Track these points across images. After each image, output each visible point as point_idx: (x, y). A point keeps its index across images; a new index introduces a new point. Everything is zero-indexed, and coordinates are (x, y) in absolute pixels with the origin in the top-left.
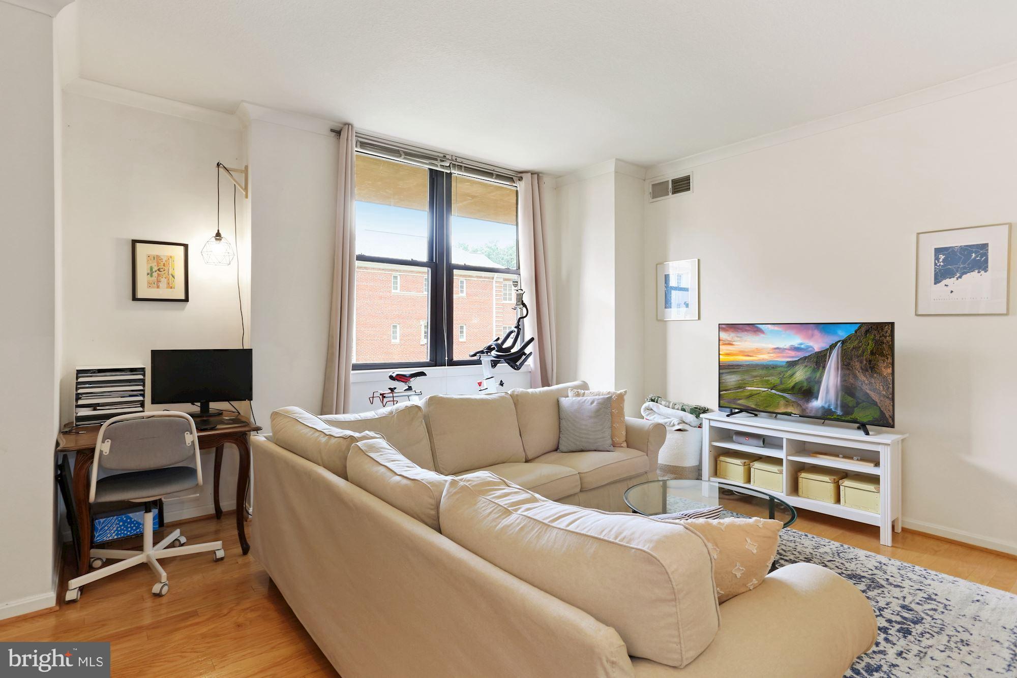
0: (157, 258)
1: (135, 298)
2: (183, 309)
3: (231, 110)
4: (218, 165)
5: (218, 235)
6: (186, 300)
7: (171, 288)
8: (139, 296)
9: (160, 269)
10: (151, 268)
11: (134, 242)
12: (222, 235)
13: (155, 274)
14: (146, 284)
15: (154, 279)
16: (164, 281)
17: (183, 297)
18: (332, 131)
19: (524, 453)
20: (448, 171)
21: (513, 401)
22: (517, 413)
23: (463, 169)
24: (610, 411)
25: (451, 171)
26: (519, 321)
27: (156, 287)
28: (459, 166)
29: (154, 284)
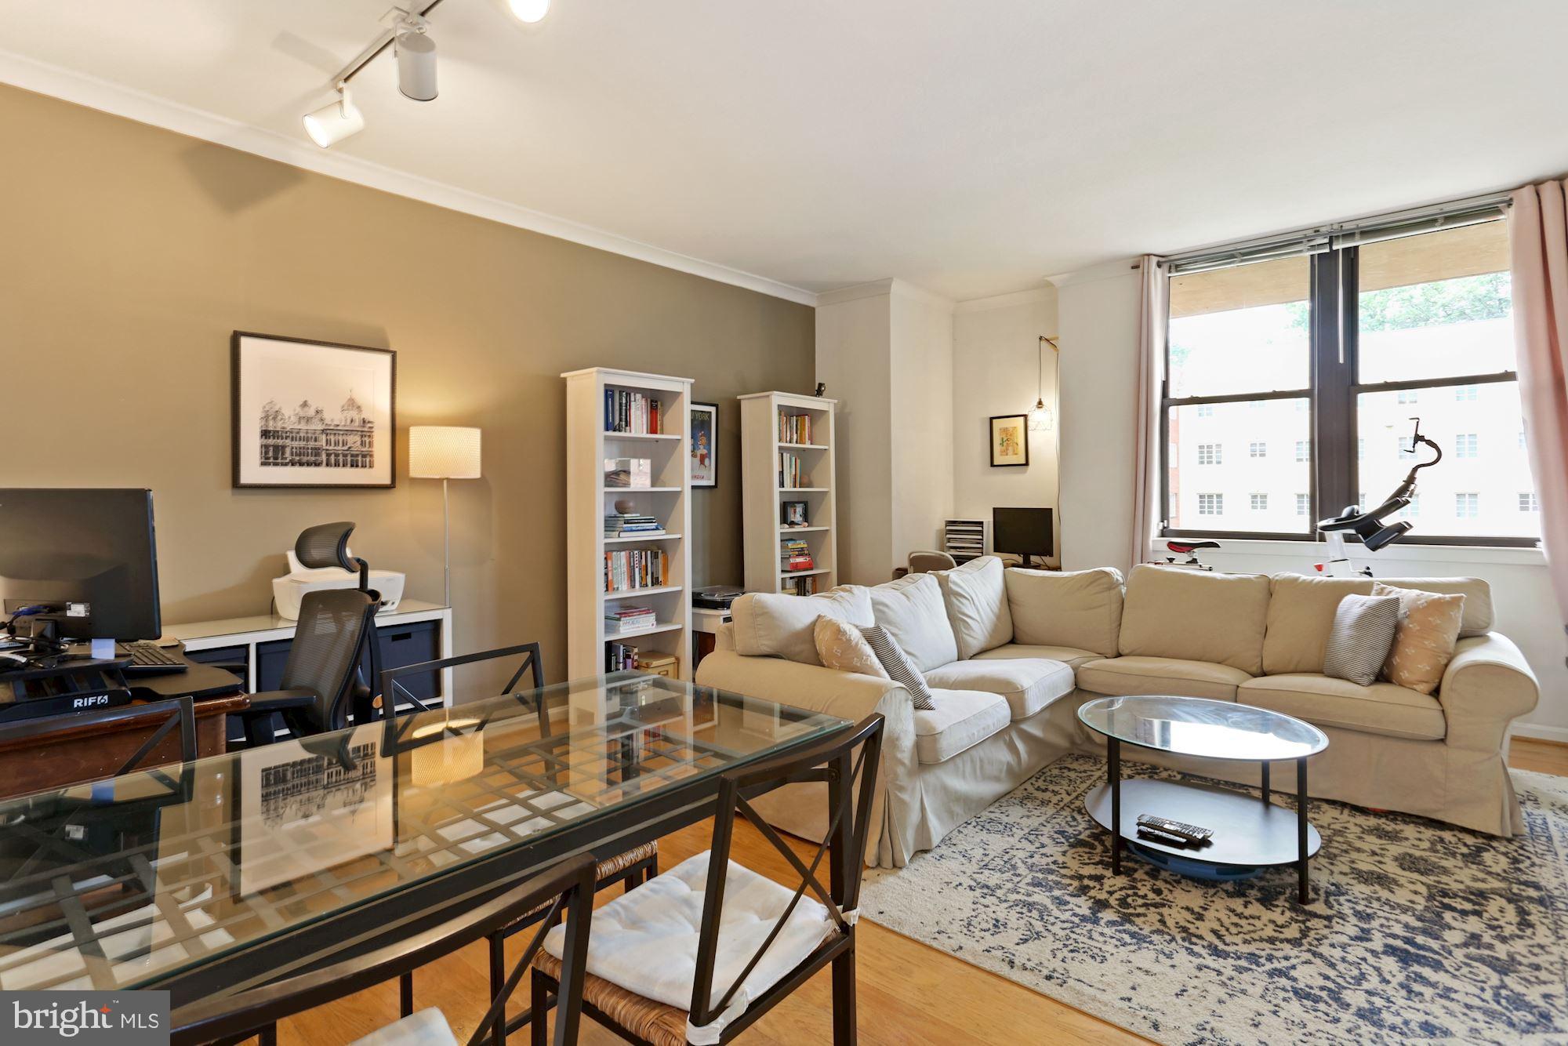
0: (1005, 430)
1: (992, 465)
2: (1025, 472)
3: (1045, 286)
4: (1041, 338)
5: (1040, 403)
6: (1027, 464)
7: (1016, 454)
8: (995, 463)
9: (1008, 440)
10: (1003, 439)
11: (992, 419)
12: (1043, 403)
13: (1005, 444)
14: (999, 454)
15: (1004, 448)
16: (1010, 451)
17: (1024, 462)
18: (1133, 268)
19: (1259, 659)
20: (1327, 250)
21: (1270, 588)
22: (1267, 606)
23: (1357, 237)
24: (1391, 622)
25: (1335, 248)
26: (1415, 470)
27: (1007, 454)
28: (1350, 235)
29: (1005, 452)
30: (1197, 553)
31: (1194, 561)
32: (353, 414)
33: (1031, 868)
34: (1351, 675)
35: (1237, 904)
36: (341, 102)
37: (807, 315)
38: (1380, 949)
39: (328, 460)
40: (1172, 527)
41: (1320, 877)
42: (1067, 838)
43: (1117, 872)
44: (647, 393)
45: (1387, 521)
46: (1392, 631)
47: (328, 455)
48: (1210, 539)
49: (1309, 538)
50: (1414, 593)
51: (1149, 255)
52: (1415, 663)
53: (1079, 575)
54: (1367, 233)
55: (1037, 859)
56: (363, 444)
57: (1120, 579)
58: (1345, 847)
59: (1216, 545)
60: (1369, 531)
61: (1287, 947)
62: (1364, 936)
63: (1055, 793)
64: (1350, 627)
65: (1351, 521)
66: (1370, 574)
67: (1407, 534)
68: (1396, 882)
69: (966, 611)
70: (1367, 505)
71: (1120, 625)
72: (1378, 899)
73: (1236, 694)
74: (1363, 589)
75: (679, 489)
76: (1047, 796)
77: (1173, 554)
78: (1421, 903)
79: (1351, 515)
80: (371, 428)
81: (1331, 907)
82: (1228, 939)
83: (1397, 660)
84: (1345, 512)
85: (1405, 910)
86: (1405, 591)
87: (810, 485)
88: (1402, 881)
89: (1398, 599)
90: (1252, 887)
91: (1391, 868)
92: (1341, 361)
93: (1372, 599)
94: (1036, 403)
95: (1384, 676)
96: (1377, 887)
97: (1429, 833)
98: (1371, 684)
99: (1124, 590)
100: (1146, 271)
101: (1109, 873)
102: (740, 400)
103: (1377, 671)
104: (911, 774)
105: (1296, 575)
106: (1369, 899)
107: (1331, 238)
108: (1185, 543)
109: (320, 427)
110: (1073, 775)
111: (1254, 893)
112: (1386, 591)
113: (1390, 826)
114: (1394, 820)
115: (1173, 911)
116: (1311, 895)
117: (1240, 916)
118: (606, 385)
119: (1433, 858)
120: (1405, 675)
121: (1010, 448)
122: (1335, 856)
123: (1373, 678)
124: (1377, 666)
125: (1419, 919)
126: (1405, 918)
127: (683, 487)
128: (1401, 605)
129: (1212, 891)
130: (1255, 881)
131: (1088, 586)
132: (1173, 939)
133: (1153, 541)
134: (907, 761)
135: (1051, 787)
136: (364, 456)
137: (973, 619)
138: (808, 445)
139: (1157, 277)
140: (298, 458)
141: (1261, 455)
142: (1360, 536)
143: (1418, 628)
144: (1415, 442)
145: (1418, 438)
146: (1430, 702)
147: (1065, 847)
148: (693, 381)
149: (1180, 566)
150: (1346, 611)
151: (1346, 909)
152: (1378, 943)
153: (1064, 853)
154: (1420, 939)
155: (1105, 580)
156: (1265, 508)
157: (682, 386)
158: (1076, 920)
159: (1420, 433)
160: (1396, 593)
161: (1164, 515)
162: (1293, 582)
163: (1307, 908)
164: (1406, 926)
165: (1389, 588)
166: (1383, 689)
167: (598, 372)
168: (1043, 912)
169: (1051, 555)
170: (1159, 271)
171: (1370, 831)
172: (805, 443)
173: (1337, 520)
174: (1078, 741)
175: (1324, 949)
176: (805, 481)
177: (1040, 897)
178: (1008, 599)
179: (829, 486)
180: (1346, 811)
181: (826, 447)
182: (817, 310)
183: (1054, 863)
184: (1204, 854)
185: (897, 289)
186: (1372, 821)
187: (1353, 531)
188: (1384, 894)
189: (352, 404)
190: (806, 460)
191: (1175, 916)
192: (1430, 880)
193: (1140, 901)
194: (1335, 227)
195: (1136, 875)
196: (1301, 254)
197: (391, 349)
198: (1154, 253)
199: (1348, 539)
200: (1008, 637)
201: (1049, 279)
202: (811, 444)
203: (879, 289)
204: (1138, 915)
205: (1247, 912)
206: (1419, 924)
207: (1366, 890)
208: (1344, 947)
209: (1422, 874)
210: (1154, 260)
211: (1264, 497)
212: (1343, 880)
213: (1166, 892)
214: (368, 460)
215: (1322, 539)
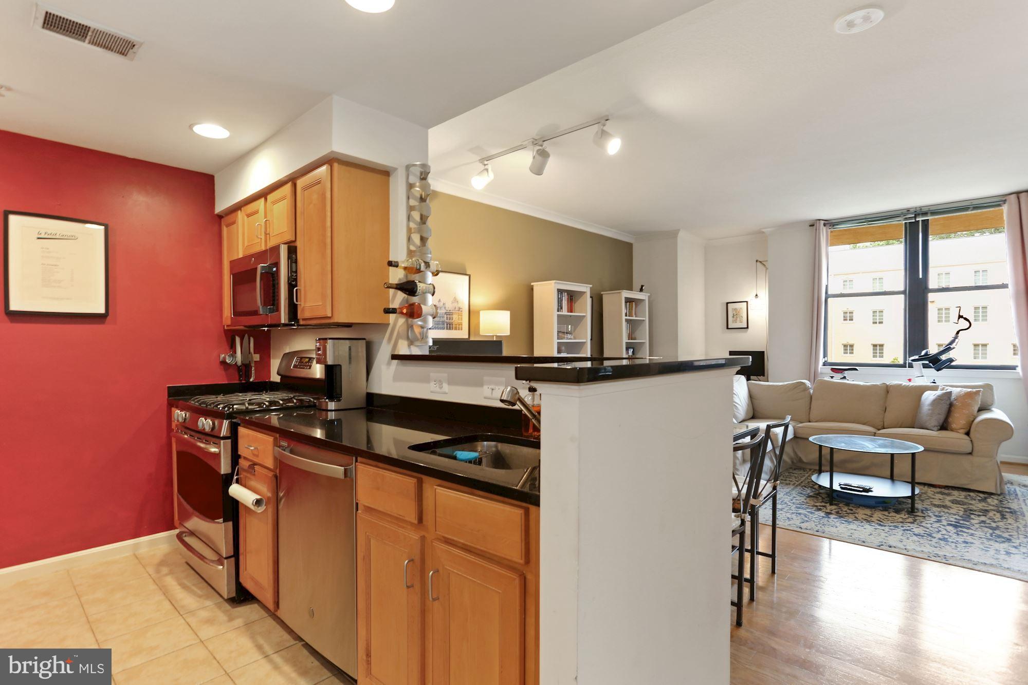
0: (735, 309)
1: (728, 328)
2: (746, 332)
3: (760, 233)
4: (757, 261)
5: (756, 295)
6: (747, 328)
7: (742, 323)
8: (729, 327)
9: (737, 315)
10: (734, 314)
11: (727, 303)
12: (758, 296)
13: (735, 317)
14: (732, 322)
15: (735, 319)
16: (738, 321)
17: (746, 327)
18: (810, 226)
19: (882, 423)
20: (914, 221)
21: (887, 390)
22: (886, 397)
23: (929, 215)
24: (948, 402)
25: (917, 220)
26: (958, 333)
27: (736, 322)
28: (925, 214)
29: (735, 321)
30: (846, 373)
31: (844, 378)
32: (455, 304)
33: (793, 503)
34: (929, 426)
35: (886, 513)
36: (487, 170)
37: (629, 246)
38: (946, 524)
39: (447, 327)
40: (829, 361)
41: (919, 505)
42: (805, 495)
43: (831, 504)
44: (568, 292)
45: (944, 357)
46: (948, 407)
47: (447, 324)
48: (853, 367)
49: (904, 366)
50: (959, 389)
51: (819, 220)
52: (958, 420)
53: (787, 384)
54: (934, 213)
55: (794, 501)
56: (459, 319)
57: (809, 386)
58: (927, 498)
59: (857, 370)
60: (935, 362)
61: (909, 525)
62: (939, 521)
63: (791, 481)
64: (929, 405)
65: (926, 357)
66: (935, 383)
67: (953, 364)
68: (951, 507)
69: (736, 401)
70: (933, 349)
71: (810, 408)
72: (944, 512)
73: (875, 434)
74: (935, 388)
75: (585, 341)
76: (788, 482)
77: (833, 374)
78: (961, 513)
79: (926, 354)
80: (461, 311)
81: (925, 514)
82: (884, 522)
83: (950, 420)
84: (923, 353)
85: (955, 515)
86: (954, 389)
87: (635, 339)
88: (953, 507)
89: (951, 392)
90: (890, 508)
91: (949, 504)
92: (921, 277)
93: (939, 392)
94: (755, 295)
95: (944, 427)
96: (942, 509)
97: (964, 494)
98: (938, 431)
99: (812, 391)
100: (818, 227)
101: (828, 505)
102: (602, 295)
103: (941, 424)
104: (740, 464)
105: (900, 383)
106: (940, 512)
107: (915, 215)
108: (838, 369)
109: (445, 311)
110: (796, 475)
111: (891, 510)
112: (946, 389)
113: (946, 491)
114: (948, 489)
115: (860, 515)
116: (916, 511)
117: (887, 516)
118: (558, 289)
119: (966, 501)
120: (954, 426)
121: (738, 319)
122: (924, 500)
123: (939, 428)
124: (941, 421)
125: (961, 517)
126: (955, 517)
127: (587, 340)
128: (953, 395)
129: (873, 510)
130: (891, 507)
131: (794, 389)
132: (862, 522)
133: (821, 368)
134: (740, 458)
135: (788, 479)
136: (459, 325)
137: (738, 404)
138: (634, 318)
139: (824, 233)
140: (437, 326)
141: (850, 320)
142: (931, 364)
143: (960, 405)
144: (959, 319)
145: (960, 317)
146: (966, 437)
147: (805, 498)
148: (591, 286)
149: (837, 379)
150: (927, 399)
151: (931, 514)
152: (945, 523)
153: (806, 499)
154: (961, 522)
155: (802, 386)
156: (852, 353)
157: (586, 288)
158: (821, 517)
159: (961, 314)
160: (950, 389)
161: (825, 355)
162: (899, 387)
163: (914, 514)
164: (956, 519)
165: (947, 388)
166: (944, 433)
167: (555, 283)
168: (805, 516)
169: (764, 376)
170: (824, 228)
171: (938, 493)
172: (632, 317)
173: (919, 357)
174: (795, 461)
175: (923, 524)
176: (633, 336)
177: (801, 511)
178: (751, 396)
179: (645, 339)
180: (926, 487)
181: (644, 319)
182: (634, 245)
183: (803, 502)
184: (870, 494)
185: (682, 235)
186: (938, 490)
187: (927, 362)
188: (946, 510)
189: (455, 300)
190: (633, 325)
191: (860, 516)
192: (965, 507)
193: (845, 512)
194: (918, 209)
195: (840, 505)
196: (900, 222)
197: (468, 273)
198: (823, 219)
199: (925, 366)
200: (751, 415)
201: (763, 230)
202: (636, 317)
203: (672, 235)
204: (846, 516)
205: (890, 515)
206: (961, 518)
207: (939, 509)
208: (931, 524)
209: (961, 505)
210: (822, 222)
211: (852, 346)
212: (928, 507)
213: (854, 510)
214: (460, 326)
215: (911, 366)
